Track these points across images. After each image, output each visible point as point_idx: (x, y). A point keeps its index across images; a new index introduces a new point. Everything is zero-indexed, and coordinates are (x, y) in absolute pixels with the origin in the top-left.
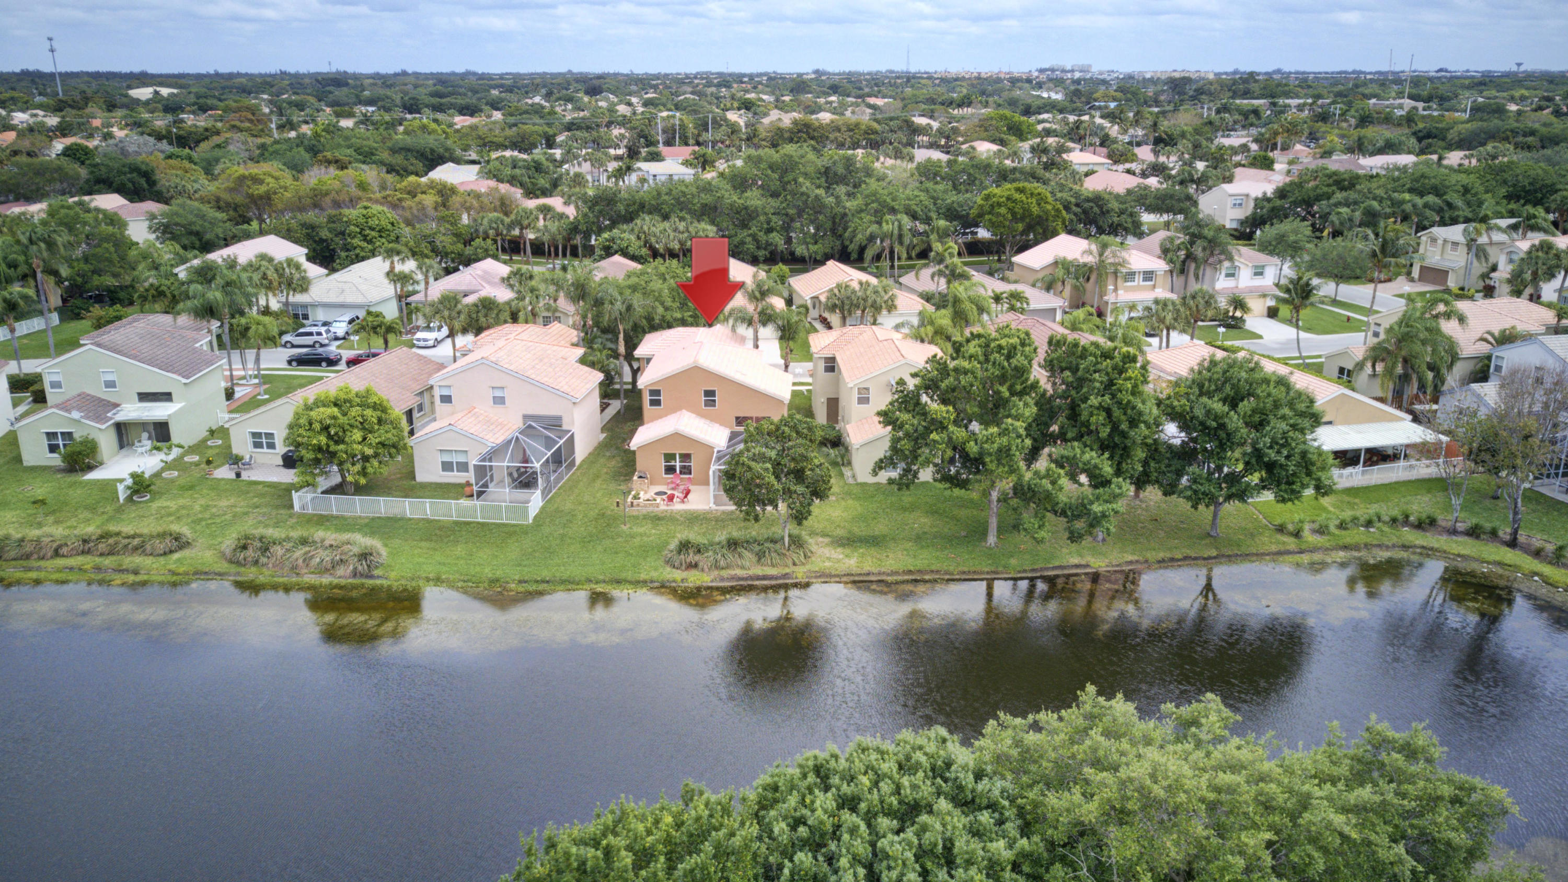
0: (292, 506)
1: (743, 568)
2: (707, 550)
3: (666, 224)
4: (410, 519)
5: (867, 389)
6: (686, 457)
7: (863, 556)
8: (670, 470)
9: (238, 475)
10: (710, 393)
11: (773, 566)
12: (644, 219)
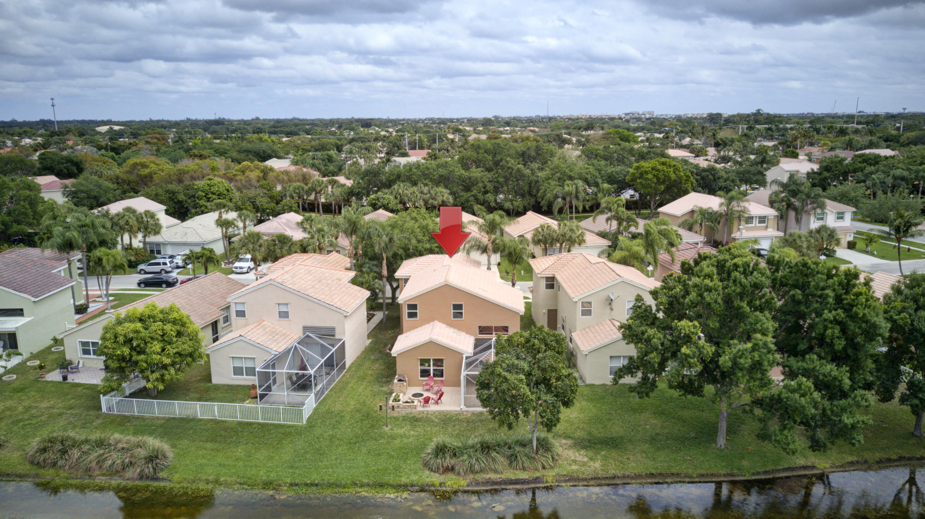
0: (100, 408)
1: (496, 471)
2: (462, 454)
3: (415, 189)
4: (200, 420)
5: (590, 303)
6: (438, 362)
7: (605, 458)
8: (425, 373)
9: (65, 378)
10: (458, 307)
11: (524, 469)
12: (399, 186)
